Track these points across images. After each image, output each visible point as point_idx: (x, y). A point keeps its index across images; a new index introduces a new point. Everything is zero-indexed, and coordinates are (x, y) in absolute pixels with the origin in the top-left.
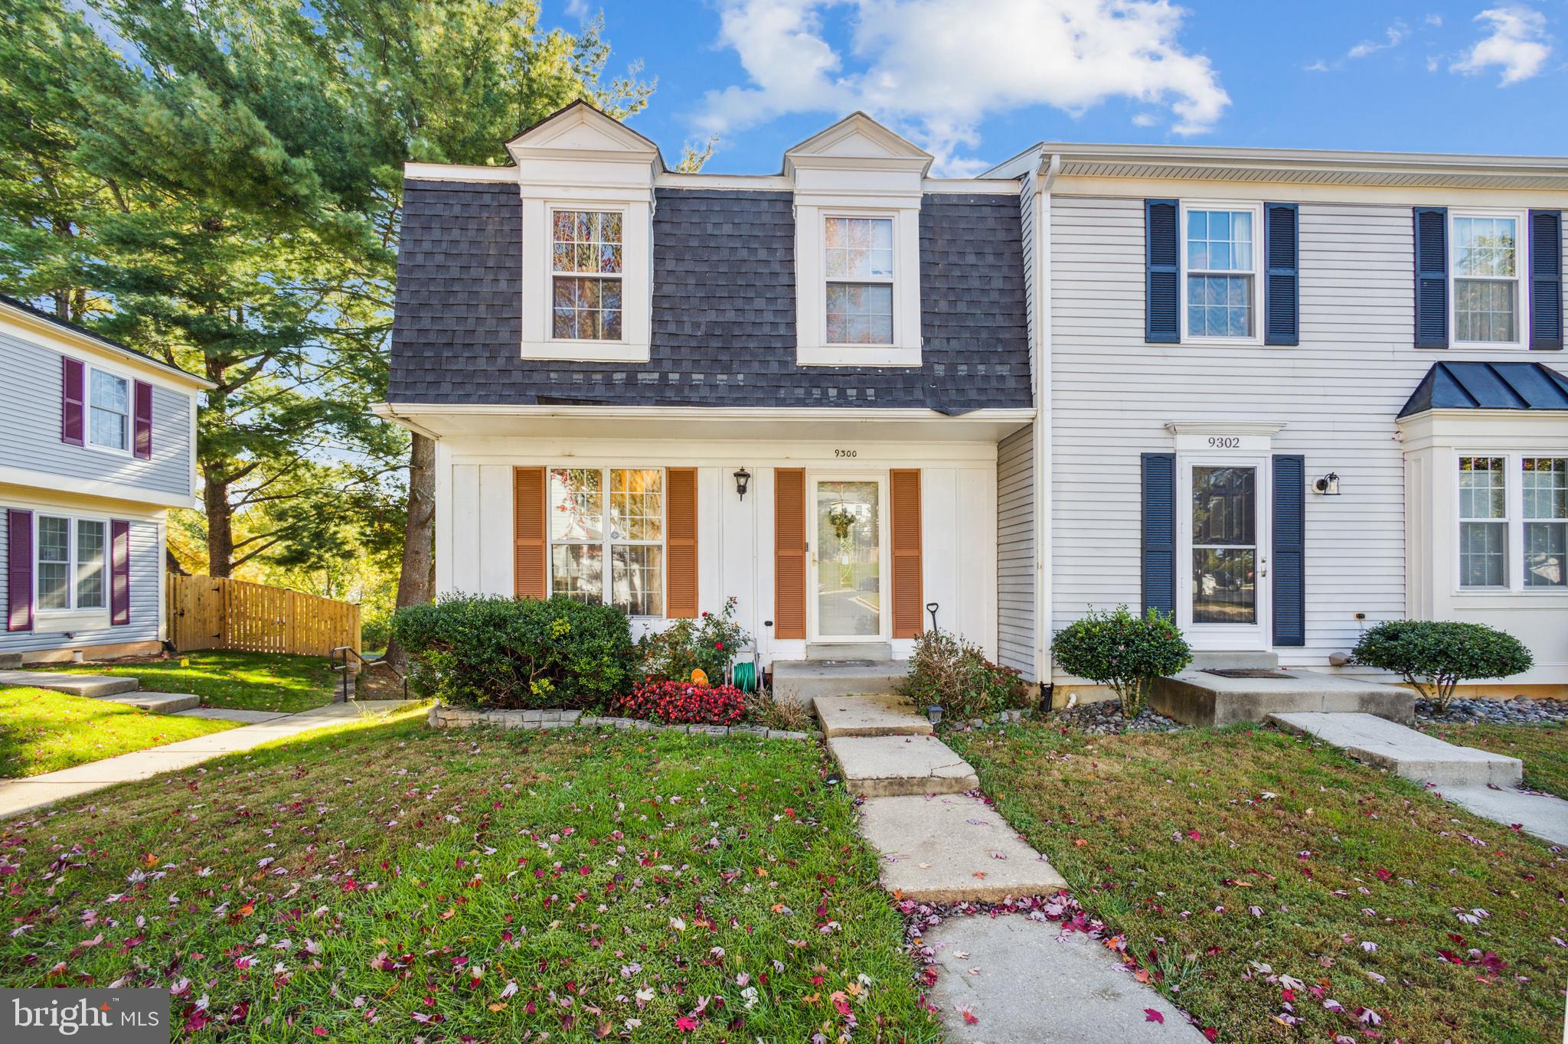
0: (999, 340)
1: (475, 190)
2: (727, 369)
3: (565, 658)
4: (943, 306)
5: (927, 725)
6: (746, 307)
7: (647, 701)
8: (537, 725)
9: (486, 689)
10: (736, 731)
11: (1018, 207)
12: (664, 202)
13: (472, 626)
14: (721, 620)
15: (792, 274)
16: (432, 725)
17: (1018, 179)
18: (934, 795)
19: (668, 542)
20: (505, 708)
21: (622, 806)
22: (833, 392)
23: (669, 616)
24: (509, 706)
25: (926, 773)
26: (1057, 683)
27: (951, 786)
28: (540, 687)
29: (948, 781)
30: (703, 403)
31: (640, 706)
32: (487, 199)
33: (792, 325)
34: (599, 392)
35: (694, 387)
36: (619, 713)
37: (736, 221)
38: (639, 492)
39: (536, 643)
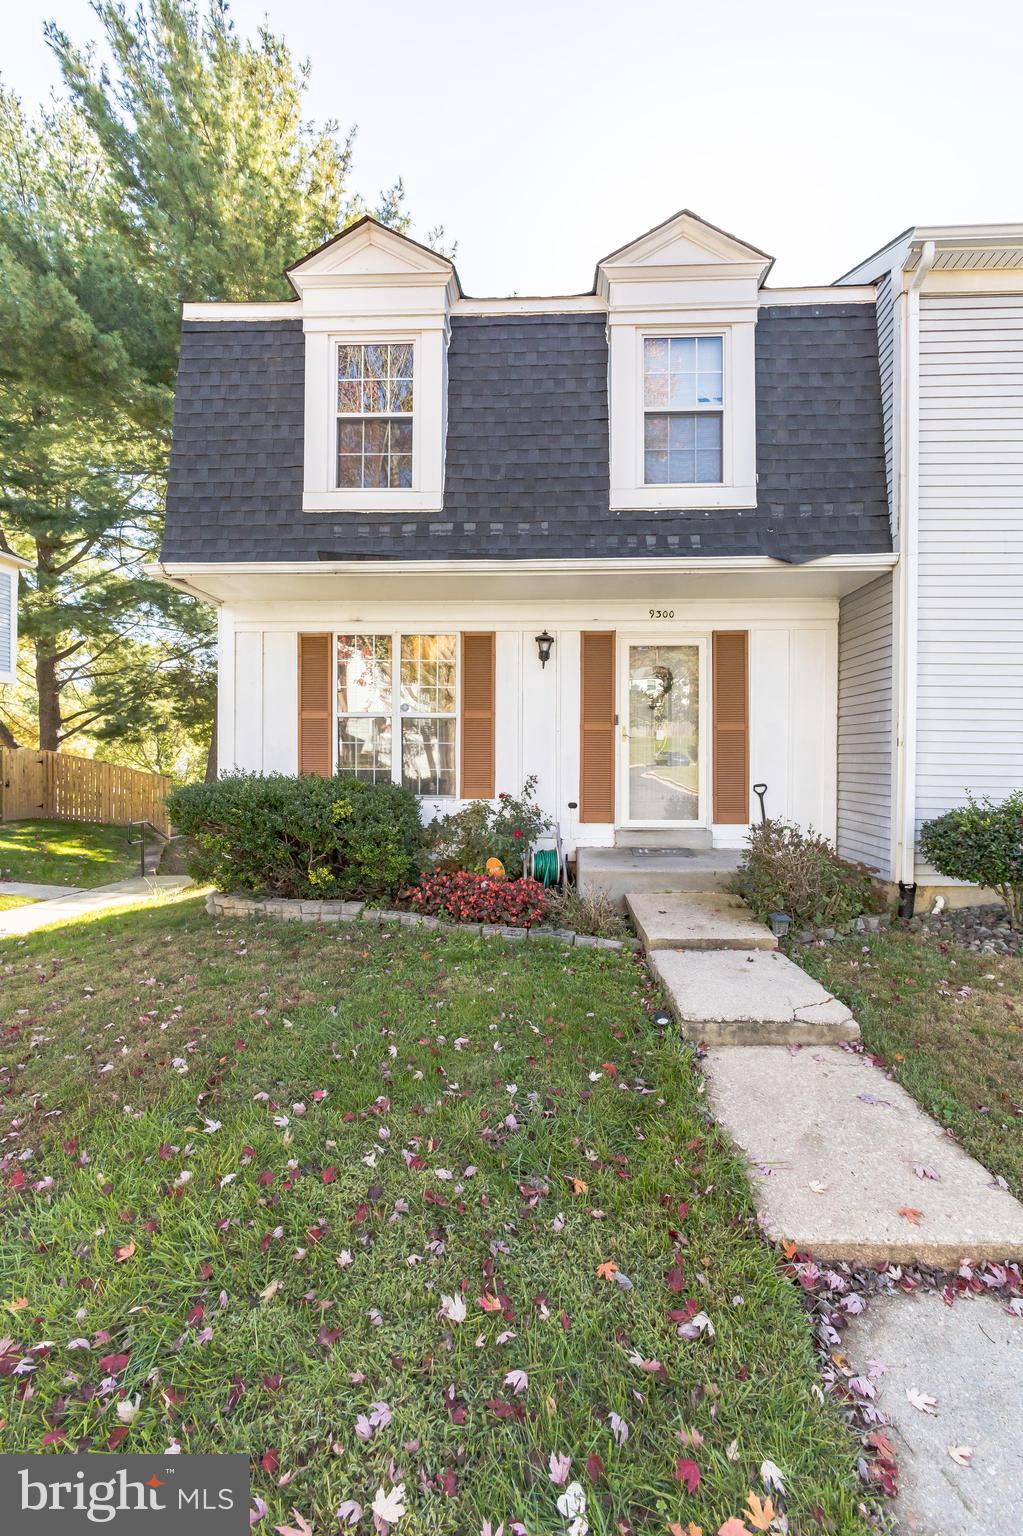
0: (850, 474)
1: (258, 329)
2: (530, 517)
3: (346, 844)
4: (782, 437)
5: (771, 937)
6: (552, 446)
7: (436, 895)
8: (316, 917)
9: (264, 876)
10: (536, 935)
11: (874, 318)
12: (460, 332)
13: (246, 807)
14: (520, 801)
15: (605, 407)
16: (209, 911)
17: (874, 284)
18: (800, 1046)
19: (463, 715)
20: (283, 896)
21: (393, 1050)
22: (651, 540)
23: (463, 796)
24: (289, 895)
25: (787, 1017)
26: (920, 883)
27: (822, 1035)
28: (318, 877)
29: (818, 1029)
30: (502, 555)
31: (428, 901)
32: (269, 339)
33: (604, 465)
34: (387, 546)
35: (494, 539)
36: (406, 904)
37: (541, 349)
38: (432, 660)
39: (314, 827)
